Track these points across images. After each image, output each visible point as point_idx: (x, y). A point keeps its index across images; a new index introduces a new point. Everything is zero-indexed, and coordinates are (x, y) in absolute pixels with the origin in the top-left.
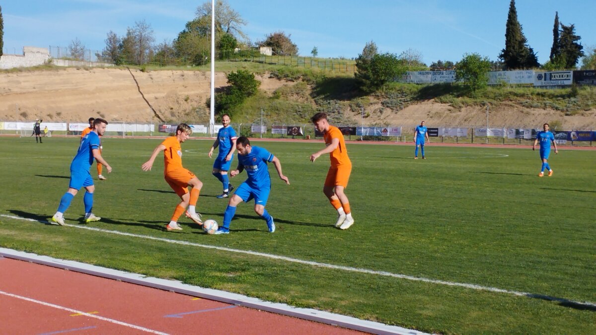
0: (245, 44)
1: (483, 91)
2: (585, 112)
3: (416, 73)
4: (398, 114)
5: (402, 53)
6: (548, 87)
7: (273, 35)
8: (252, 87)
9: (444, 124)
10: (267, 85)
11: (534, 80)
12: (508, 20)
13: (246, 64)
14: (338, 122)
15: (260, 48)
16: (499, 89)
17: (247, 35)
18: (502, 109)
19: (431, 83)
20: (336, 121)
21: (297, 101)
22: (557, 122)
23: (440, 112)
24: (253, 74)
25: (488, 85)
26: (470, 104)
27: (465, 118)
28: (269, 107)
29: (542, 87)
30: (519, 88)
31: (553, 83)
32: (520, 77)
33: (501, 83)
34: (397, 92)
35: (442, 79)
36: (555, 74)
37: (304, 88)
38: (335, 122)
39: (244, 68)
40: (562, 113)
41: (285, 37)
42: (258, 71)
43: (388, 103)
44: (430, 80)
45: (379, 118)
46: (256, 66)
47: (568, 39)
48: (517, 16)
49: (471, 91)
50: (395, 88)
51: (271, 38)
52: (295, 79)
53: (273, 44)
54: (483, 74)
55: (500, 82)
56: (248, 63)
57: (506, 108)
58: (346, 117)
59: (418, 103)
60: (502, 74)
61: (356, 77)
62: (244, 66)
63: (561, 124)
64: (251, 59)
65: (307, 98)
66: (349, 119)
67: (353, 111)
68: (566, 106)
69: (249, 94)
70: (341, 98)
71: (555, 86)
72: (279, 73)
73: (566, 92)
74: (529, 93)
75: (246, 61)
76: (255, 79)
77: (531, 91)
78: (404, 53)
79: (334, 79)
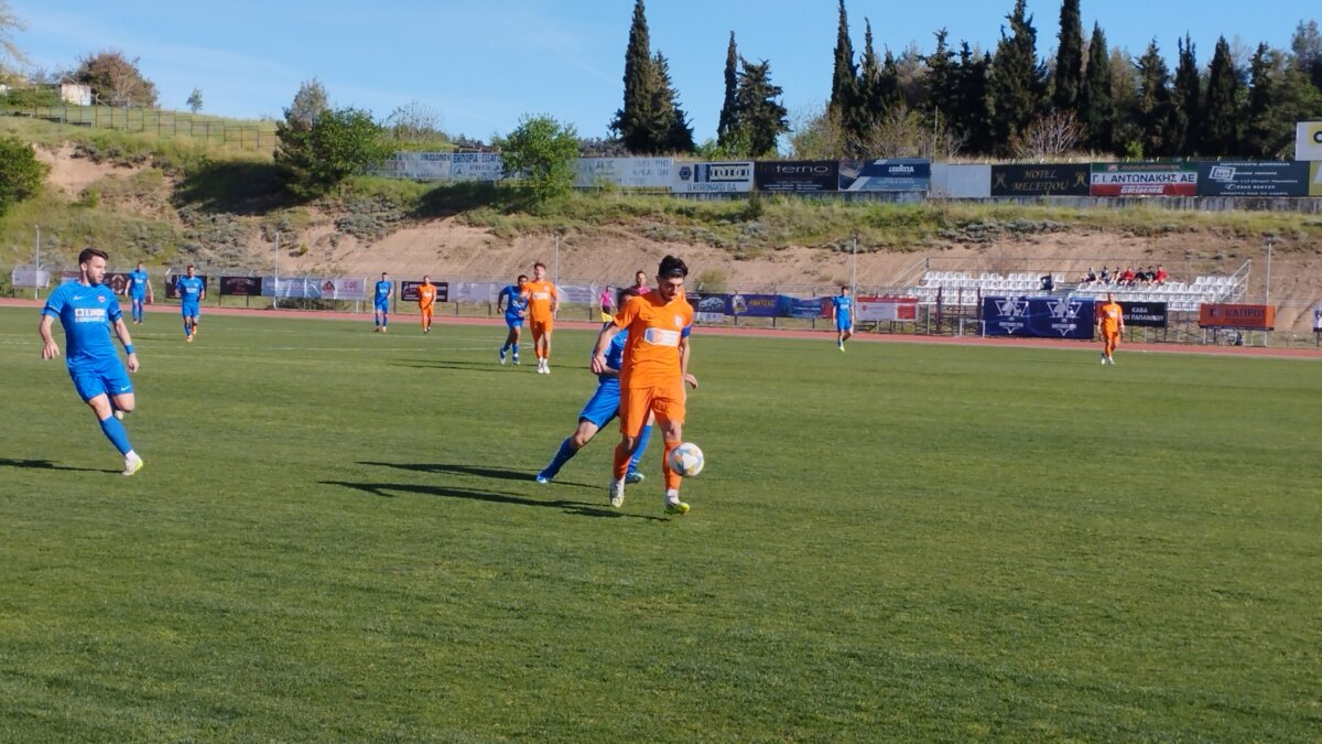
0: (22, 76)
1: (562, 202)
2: (776, 253)
3: (417, 156)
4: (371, 248)
5: (397, 110)
6: (702, 197)
7: (96, 57)
8: (29, 179)
9: (474, 274)
10: (65, 173)
11: (672, 181)
12: (629, 46)
13: (15, 123)
14: (232, 266)
15: (60, 86)
16: (596, 198)
17: (26, 54)
18: (602, 243)
19: (450, 180)
20: (229, 263)
21: (137, 214)
22: (714, 273)
23: (466, 246)
24: (30, 146)
25: (574, 188)
26: (533, 229)
27: (520, 261)
28: (70, 225)
29: (689, 195)
30: (639, 197)
31: (714, 187)
32: (643, 172)
33: (603, 186)
34: (371, 199)
35: (474, 171)
36: (717, 168)
37: (157, 185)
38: (225, 266)
39: (13, 131)
40: (729, 255)
41: (124, 64)
42: (45, 141)
43: (350, 224)
44: (447, 172)
45: (328, 257)
46: (42, 128)
47: (757, 93)
48: (648, 37)
49: (535, 200)
50: (367, 190)
51: (91, 65)
52: (135, 161)
53: (97, 78)
54: (563, 163)
55: (600, 181)
56: (22, 120)
57: (611, 240)
58: (253, 253)
59: (417, 224)
60: (605, 165)
61: (276, 161)
62: (11, 128)
63: (725, 279)
64: (31, 112)
65: (163, 208)
66: (259, 259)
67: (269, 241)
68: (737, 239)
69: (21, 195)
70: (243, 210)
71: (716, 194)
72: (96, 146)
73: (739, 208)
74: (660, 208)
75: (17, 114)
76: (36, 158)
77: (665, 204)
78: (400, 110)
79: (227, 163)
